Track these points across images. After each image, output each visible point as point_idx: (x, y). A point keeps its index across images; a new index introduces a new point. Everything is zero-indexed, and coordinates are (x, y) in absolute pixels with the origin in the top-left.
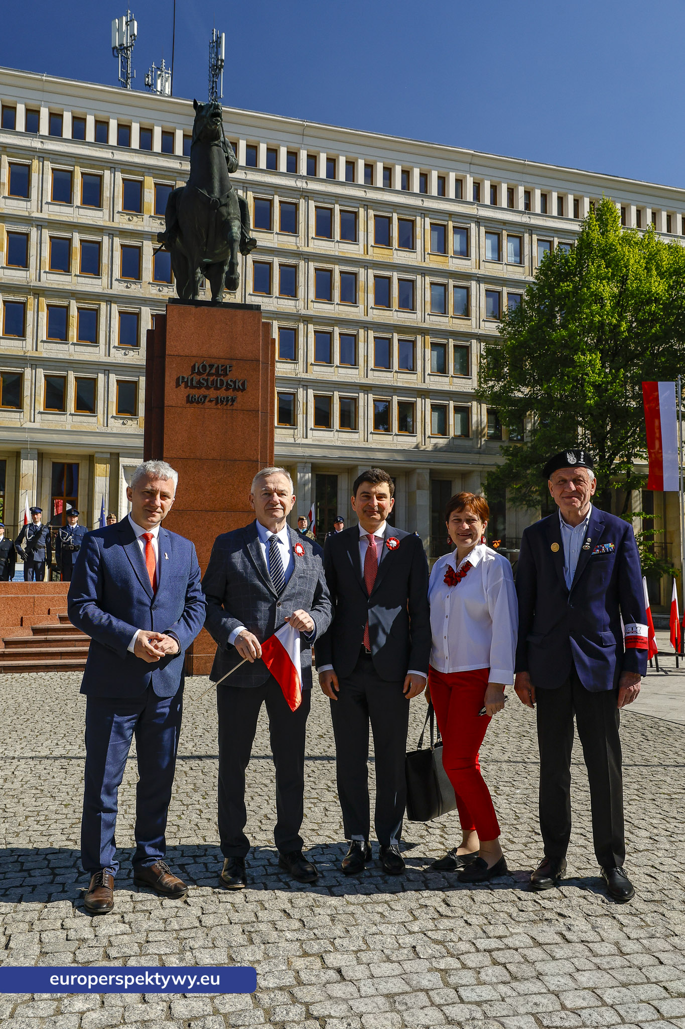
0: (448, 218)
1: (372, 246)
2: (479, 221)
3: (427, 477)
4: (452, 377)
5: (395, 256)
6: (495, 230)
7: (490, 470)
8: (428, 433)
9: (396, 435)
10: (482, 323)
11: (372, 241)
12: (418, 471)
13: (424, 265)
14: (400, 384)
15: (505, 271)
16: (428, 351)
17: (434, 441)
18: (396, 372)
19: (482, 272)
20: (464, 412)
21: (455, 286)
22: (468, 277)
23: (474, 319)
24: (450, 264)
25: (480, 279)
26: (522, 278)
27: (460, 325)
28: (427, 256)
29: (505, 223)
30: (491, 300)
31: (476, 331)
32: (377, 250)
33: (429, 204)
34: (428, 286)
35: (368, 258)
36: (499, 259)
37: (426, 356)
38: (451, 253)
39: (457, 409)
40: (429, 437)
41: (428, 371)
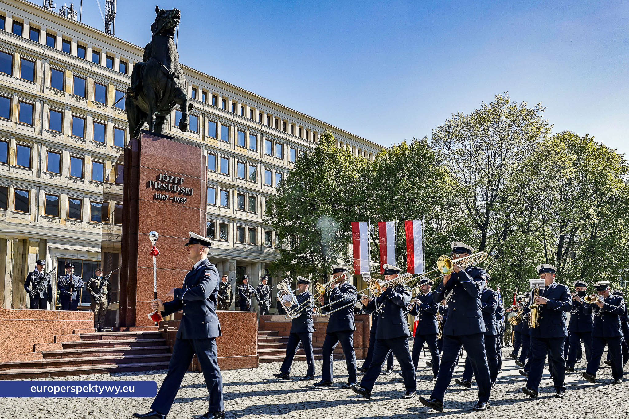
0: (246, 129)
1: (206, 136)
2: (262, 133)
3: (235, 264)
4: (248, 212)
5: (219, 144)
6: (271, 139)
7: (265, 262)
8: (235, 241)
9: (219, 241)
10: (263, 186)
11: (206, 134)
12: (230, 261)
13: (234, 151)
14: (221, 214)
15: (274, 160)
16: (236, 197)
17: (238, 245)
18: (219, 207)
19: (263, 160)
20: (253, 231)
21: (249, 165)
22: (257, 161)
23: (259, 183)
24: (248, 153)
25: (262, 163)
26: (282, 165)
27: (252, 186)
28: (236, 147)
29: (275, 136)
30: (267, 175)
31: (260, 190)
32: (209, 139)
33: (237, 119)
34: (236, 163)
35: (204, 142)
36: (272, 155)
37: (235, 200)
38: (248, 147)
39: (250, 230)
40: (236, 243)
41: (236, 208)
